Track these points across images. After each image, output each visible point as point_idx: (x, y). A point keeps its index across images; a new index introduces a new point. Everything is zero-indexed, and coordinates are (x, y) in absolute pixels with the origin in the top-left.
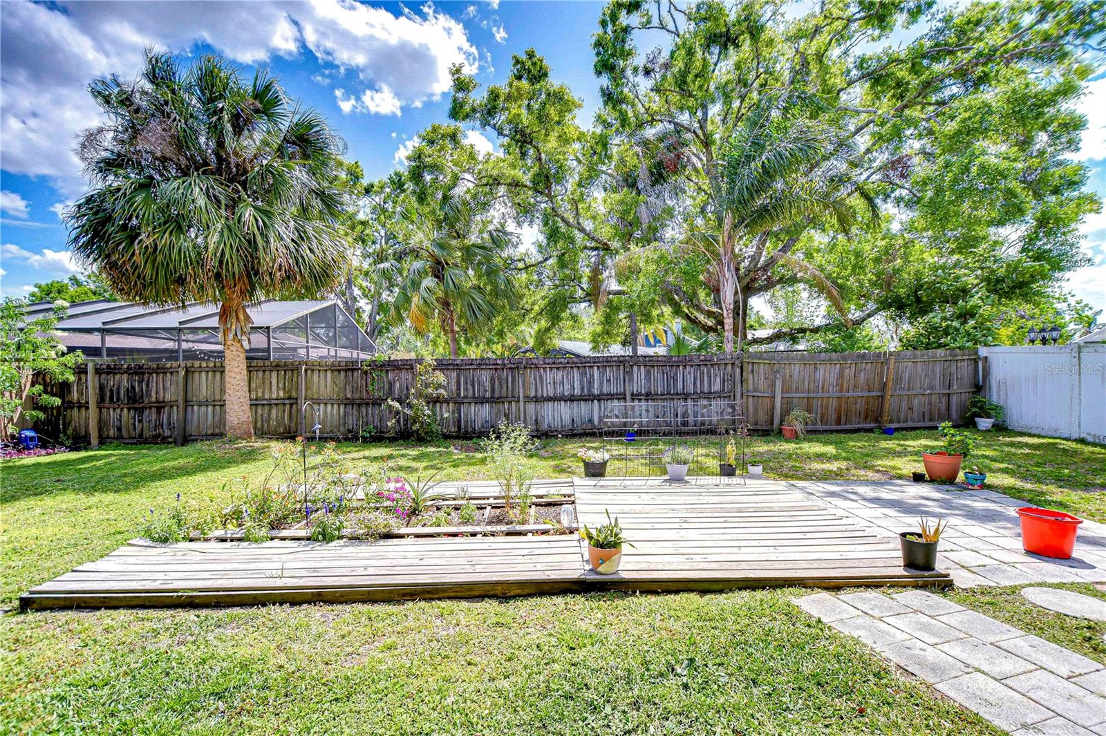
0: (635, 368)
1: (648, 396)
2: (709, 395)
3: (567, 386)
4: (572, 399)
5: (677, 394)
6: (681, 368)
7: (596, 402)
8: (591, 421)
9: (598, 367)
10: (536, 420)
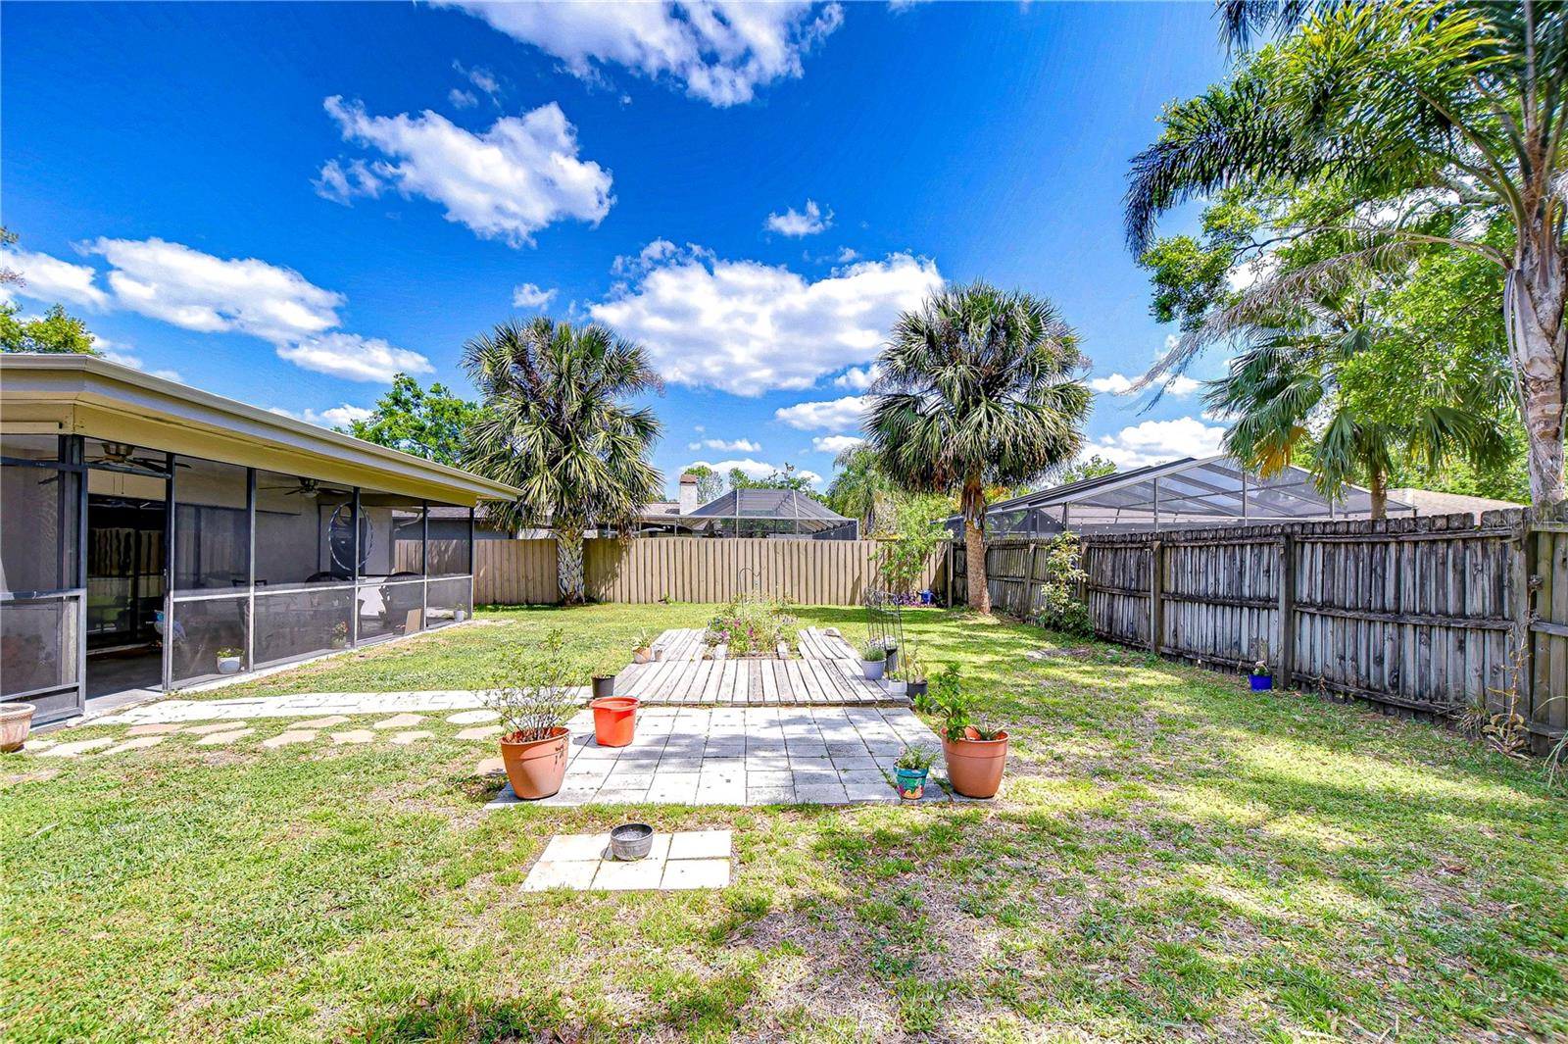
0: (1308, 547)
1: (1326, 608)
2: (1460, 623)
3: (1211, 580)
4: (1214, 601)
5: (1384, 610)
6: (1393, 548)
7: (1246, 610)
8: (1238, 644)
9: (1252, 545)
10: (1175, 631)
